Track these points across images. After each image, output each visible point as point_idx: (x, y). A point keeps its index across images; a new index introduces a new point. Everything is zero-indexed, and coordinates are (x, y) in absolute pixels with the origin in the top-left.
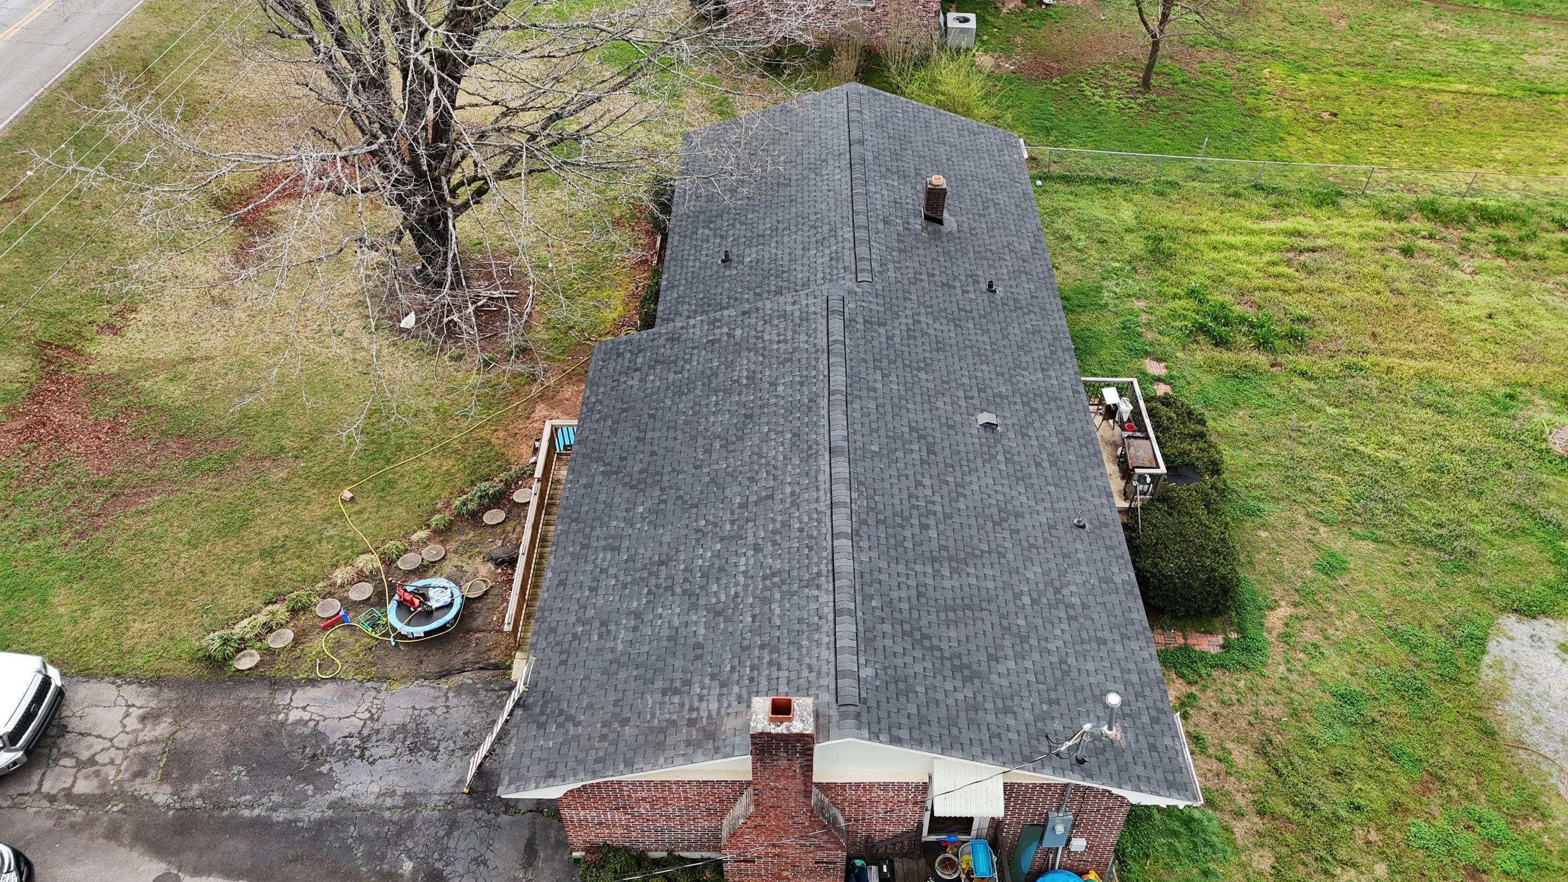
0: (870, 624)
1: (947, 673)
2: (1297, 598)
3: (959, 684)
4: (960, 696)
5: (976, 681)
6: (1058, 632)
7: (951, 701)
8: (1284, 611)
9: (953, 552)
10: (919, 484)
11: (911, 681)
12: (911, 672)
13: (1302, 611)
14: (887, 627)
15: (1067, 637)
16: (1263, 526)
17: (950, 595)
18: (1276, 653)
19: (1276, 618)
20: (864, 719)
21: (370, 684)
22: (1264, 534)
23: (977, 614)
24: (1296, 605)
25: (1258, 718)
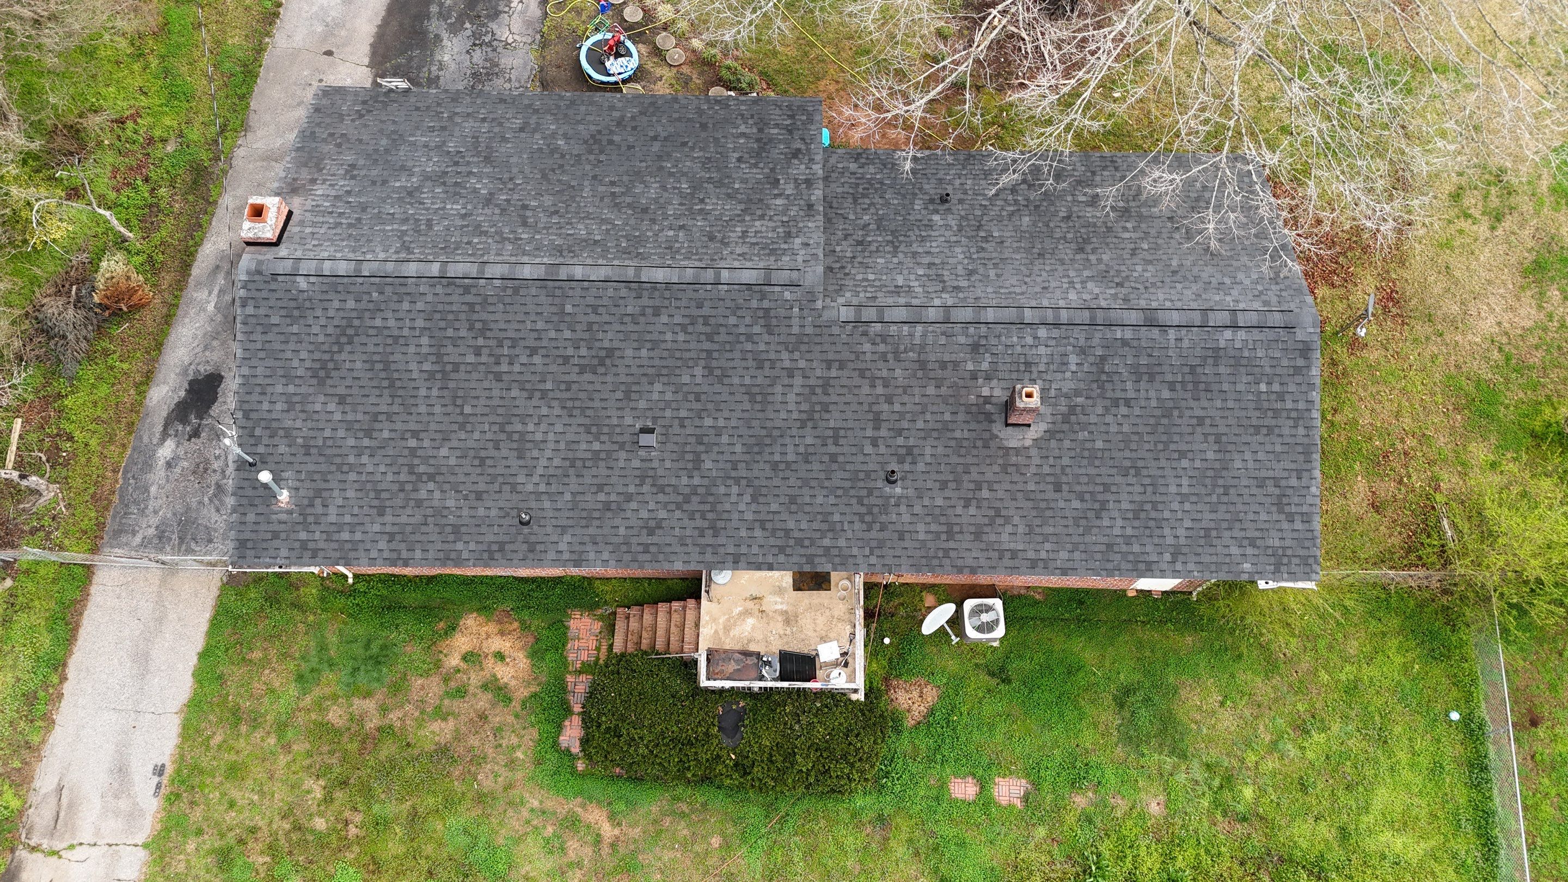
0: (352, 288)
1: (317, 355)
2: (622, 850)
3: (308, 364)
4: (295, 364)
5: (314, 381)
7: (289, 355)
8: (608, 831)
11: (302, 321)
12: (311, 322)
14: (351, 304)
18: (562, 805)
19: (596, 816)
20: (257, 278)
25: (478, 760)
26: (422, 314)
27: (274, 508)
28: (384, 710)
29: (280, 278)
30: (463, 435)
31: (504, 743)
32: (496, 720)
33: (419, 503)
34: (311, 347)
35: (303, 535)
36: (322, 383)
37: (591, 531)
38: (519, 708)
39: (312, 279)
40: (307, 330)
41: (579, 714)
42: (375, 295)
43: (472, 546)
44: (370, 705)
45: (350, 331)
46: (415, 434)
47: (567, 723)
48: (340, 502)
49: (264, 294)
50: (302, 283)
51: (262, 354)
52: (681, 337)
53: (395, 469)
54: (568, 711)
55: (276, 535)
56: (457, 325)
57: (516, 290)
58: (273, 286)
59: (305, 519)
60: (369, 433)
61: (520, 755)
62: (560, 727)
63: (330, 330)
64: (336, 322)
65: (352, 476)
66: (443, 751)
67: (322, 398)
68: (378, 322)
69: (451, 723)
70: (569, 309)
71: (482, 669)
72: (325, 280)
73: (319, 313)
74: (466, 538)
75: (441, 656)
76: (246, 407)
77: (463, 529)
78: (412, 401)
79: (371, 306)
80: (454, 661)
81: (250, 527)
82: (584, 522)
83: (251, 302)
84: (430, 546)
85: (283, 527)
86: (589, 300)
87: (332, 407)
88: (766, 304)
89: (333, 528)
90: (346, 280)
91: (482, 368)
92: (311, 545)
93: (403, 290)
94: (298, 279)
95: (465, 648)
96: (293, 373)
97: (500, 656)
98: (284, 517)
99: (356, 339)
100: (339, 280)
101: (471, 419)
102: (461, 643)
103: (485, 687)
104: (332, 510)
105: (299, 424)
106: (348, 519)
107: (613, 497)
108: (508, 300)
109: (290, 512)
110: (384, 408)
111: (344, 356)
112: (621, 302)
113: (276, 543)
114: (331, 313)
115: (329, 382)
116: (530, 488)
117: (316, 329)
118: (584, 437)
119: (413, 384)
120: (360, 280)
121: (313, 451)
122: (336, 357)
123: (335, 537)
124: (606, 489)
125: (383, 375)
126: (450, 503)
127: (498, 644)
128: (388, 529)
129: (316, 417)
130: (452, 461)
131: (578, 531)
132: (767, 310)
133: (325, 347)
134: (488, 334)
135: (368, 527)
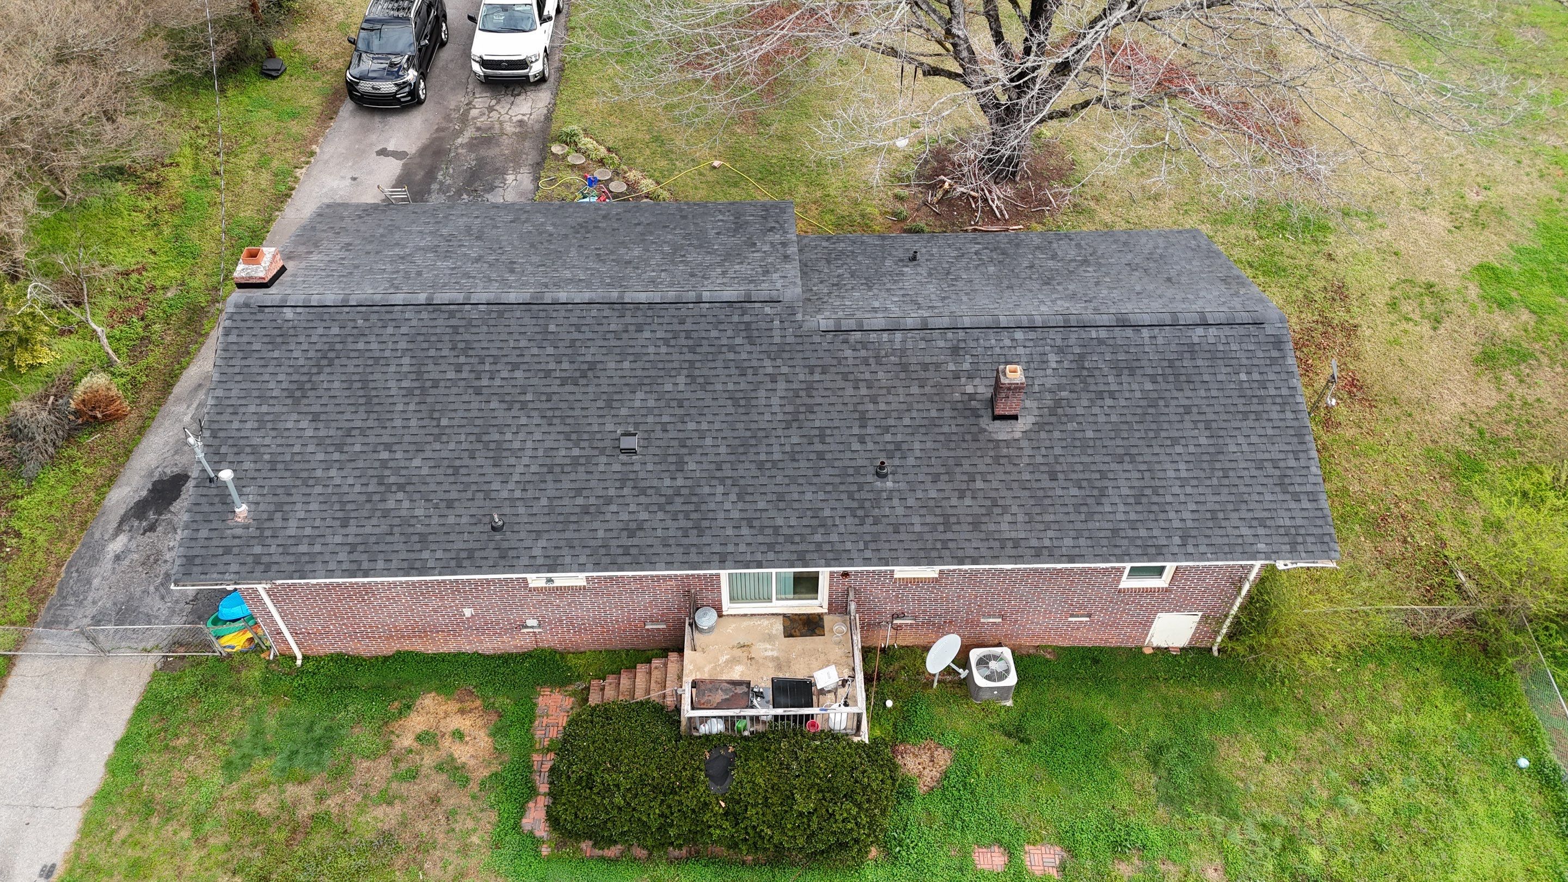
0: (338, 317)
1: (295, 377)
4: (272, 385)
5: (289, 401)
11: (284, 347)
14: (335, 330)
20: (244, 310)
23: (362, 408)
25: (424, 847)
26: (405, 338)
27: (230, 523)
28: (321, 798)
29: (267, 310)
30: (437, 446)
31: (458, 827)
32: (450, 802)
33: (386, 514)
34: (291, 370)
35: (258, 550)
36: (297, 401)
37: (568, 535)
38: (476, 789)
39: (299, 310)
40: (288, 355)
41: (545, 795)
42: (360, 322)
43: (439, 554)
44: (305, 791)
45: (331, 355)
46: (388, 447)
47: (531, 804)
48: (302, 515)
49: (249, 324)
50: (289, 314)
51: (239, 378)
52: (664, 350)
53: (364, 481)
54: (533, 792)
55: (227, 550)
56: (439, 345)
57: (501, 314)
58: (259, 317)
59: (262, 533)
60: (340, 447)
61: (475, 839)
62: (522, 810)
63: (311, 354)
64: (318, 347)
65: (318, 489)
66: (386, 837)
67: (295, 416)
68: (361, 346)
69: (398, 808)
70: (552, 328)
71: (438, 749)
72: (312, 310)
73: (302, 339)
74: (433, 547)
75: (393, 737)
76: (215, 426)
77: (431, 538)
78: (388, 416)
79: (355, 331)
80: (407, 741)
81: (202, 542)
82: (560, 527)
83: (235, 332)
84: (394, 556)
85: (237, 542)
86: (574, 320)
87: (304, 424)
88: (747, 318)
89: (290, 541)
90: (332, 310)
91: (463, 383)
92: (265, 559)
93: (389, 316)
94: (285, 310)
95: (419, 728)
96: (269, 394)
97: (459, 735)
98: (239, 532)
99: (337, 361)
100: (325, 310)
101: (447, 431)
102: (417, 722)
103: (440, 768)
104: (293, 523)
105: (267, 441)
106: (308, 531)
107: (592, 501)
108: (492, 322)
109: (246, 527)
110: (358, 424)
111: (322, 377)
112: (604, 321)
113: (227, 558)
114: (314, 339)
115: (305, 401)
116: (505, 494)
117: (296, 354)
118: (563, 443)
119: (391, 400)
120: (347, 309)
121: (279, 466)
122: (314, 378)
123: (292, 550)
124: (585, 493)
125: (361, 393)
126: (419, 512)
127: (457, 722)
128: (350, 540)
129: (286, 434)
130: (425, 471)
131: (555, 535)
132: (748, 324)
133: (305, 370)
134: (471, 352)
135: (329, 539)
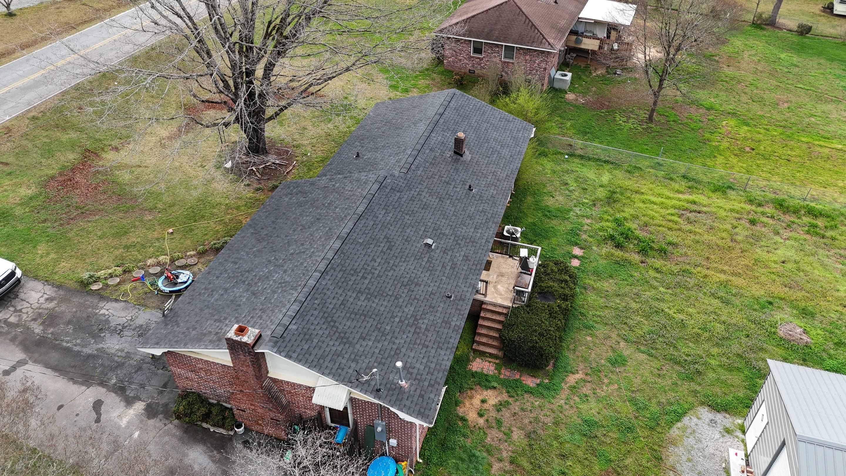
0: (308, 309)
1: (334, 338)
2: (589, 371)
3: (337, 343)
4: (334, 349)
5: (347, 345)
6: (405, 336)
7: (328, 349)
8: (578, 376)
9: (372, 291)
10: (374, 260)
11: (313, 336)
12: (315, 333)
13: (589, 378)
14: (316, 313)
15: (408, 340)
16: (591, 335)
17: (358, 308)
18: (564, 394)
19: (572, 379)
20: (278, 344)
21: (137, 307)
22: (589, 338)
23: (367, 319)
24: (587, 374)
25: (536, 421)
26: (336, 289)
27: (407, 390)
28: (500, 460)
29: (285, 335)
31: (529, 408)
32: (517, 409)
33: (427, 330)
34: (329, 338)
35: (426, 384)
38: (513, 399)
39: (294, 322)
40: (319, 337)
41: (520, 377)
42: (316, 302)
44: (496, 466)
46: (393, 317)
47: (524, 382)
49: (289, 345)
50: (293, 327)
52: (390, 215)
53: (407, 332)
54: (518, 380)
55: (422, 396)
57: (343, 253)
58: (287, 339)
59: (418, 379)
60: (384, 334)
61: (537, 403)
62: (526, 386)
63: (324, 327)
64: (321, 323)
65: (404, 350)
66: (528, 436)
67: (358, 346)
68: (331, 307)
69: (514, 429)
70: (360, 241)
71: (489, 410)
72: (297, 317)
73: (313, 327)
74: (450, 320)
75: (477, 427)
77: (446, 319)
78: (376, 311)
79: (321, 306)
80: (481, 421)
81: (413, 405)
82: (457, 278)
83: (290, 353)
84: (450, 335)
85: (418, 391)
86: (360, 233)
87: (364, 343)
89: (427, 369)
90: (302, 310)
92: (432, 382)
93: (320, 291)
94: (290, 327)
95: (475, 415)
97: (483, 401)
98: (413, 388)
100: (300, 312)
102: (472, 416)
103: (499, 410)
104: (418, 365)
106: (424, 361)
109: (412, 385)
113: (426, 397)
126: (432, 318)
127: (477, 401)
130: (412, 309)
131: (461, 281)
